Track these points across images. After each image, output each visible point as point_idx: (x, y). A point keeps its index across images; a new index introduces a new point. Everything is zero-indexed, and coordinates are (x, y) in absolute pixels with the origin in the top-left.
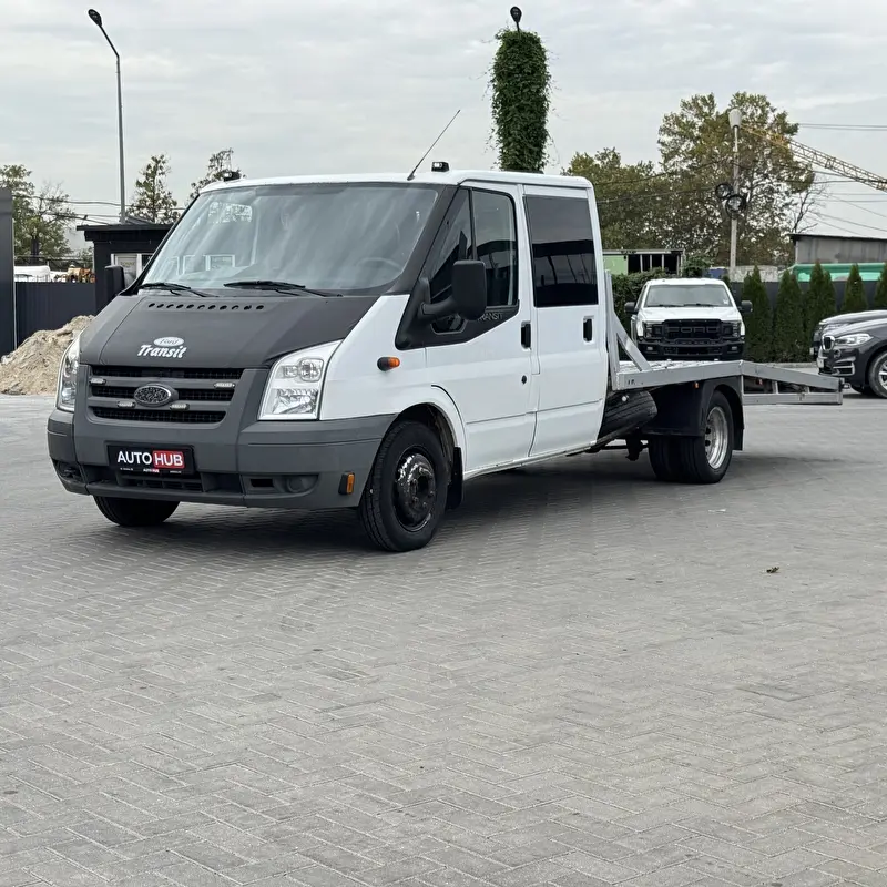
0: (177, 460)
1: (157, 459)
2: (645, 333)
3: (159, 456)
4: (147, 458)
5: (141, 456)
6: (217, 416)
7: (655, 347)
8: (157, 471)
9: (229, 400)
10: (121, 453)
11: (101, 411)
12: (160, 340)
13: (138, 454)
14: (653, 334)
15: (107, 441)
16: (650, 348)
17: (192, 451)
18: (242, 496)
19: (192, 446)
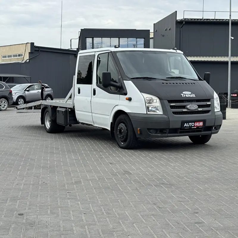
0: (201, 124)
1: (196, 124)
4: (193, 124)
6: (208, 112)
9: (209, 107)
10: (186, 124)
11: (175, 113)
12: (184, 92)
15: (182, 121)
17: (205, 121)
18: (211, 132)
19: (206, 120)
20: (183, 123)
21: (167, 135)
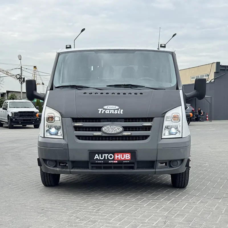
0: (127, 157)
1: (116, 157)
2: (12, 115)
3: (118, 155)
4: (111, 157)
5: (108, 156)
7: (16, 119)
8: (117, 162)
10: (97, 155)
11: (80, 137)
12: (107, 106)
13: (106, 155)
14: (15, 115)
15: (89, 150)
16: (14, 120)
17: (135, 152)
18: (154, 170)
19: (136, 150)
20: (92, 153)
21: (69, 170)
